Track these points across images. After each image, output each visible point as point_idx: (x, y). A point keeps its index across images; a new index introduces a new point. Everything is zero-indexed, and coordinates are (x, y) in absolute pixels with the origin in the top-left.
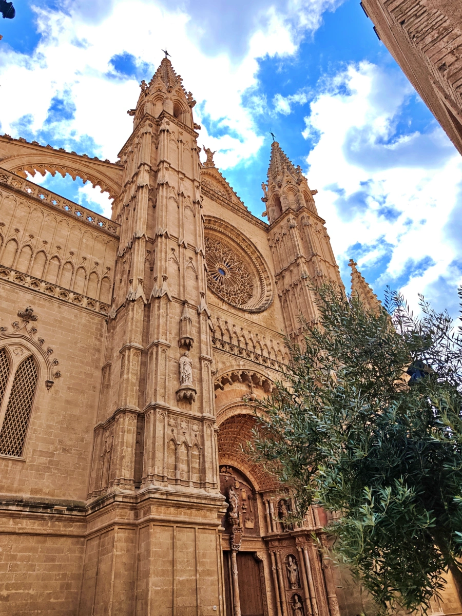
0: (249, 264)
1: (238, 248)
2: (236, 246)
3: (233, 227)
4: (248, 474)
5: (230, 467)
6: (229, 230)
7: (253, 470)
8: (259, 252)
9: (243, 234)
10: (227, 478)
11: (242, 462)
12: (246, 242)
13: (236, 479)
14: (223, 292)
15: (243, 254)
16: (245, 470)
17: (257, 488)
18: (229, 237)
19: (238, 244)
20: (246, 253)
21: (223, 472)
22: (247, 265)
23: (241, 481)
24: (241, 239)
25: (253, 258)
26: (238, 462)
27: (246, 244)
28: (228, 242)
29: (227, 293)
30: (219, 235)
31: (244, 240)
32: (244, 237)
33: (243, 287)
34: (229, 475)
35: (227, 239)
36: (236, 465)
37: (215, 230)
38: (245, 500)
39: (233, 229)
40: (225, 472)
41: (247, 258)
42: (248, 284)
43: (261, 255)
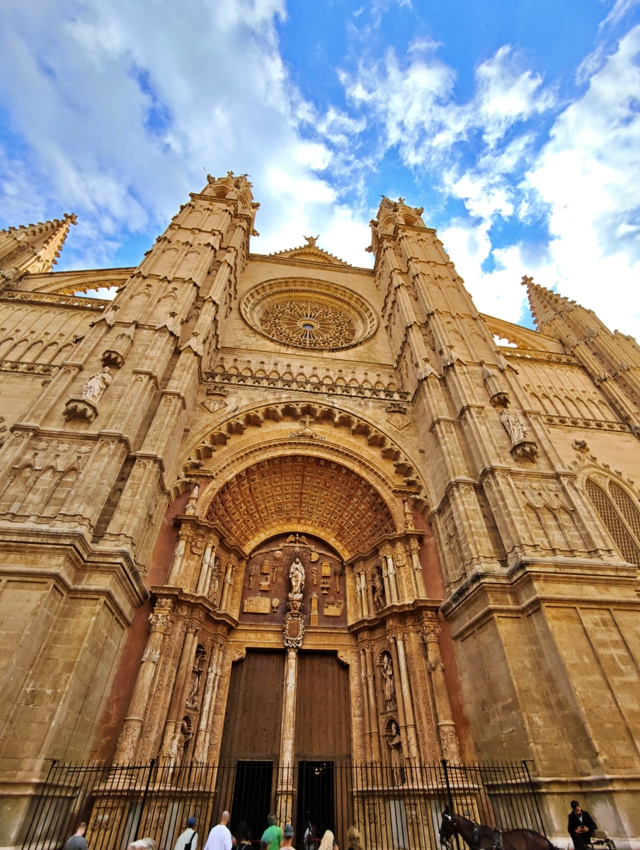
0: (348, 311)
2: (330, 299)
3: (319, 280)
4: (332, 541)
5: (301, 534)
6: (315, 285)
7: (339, 535)
8: (356, 294)
9: (333, 284)
10: (297, 549)
11: (323, 526)
12: (340, 290)
13: (313, 549)
15: (340, 303)
16: (328, 536)
17: (346, 556)
18: (318, 293)
19: (331, 296)
20: (342, 301)
21: (291, 542)
22: (347, 313)
23: (322, 552)
24: (332, 289)
25: (353, 302)
26: (315, 527)
27: (340, 292)
28: (319, 299)
29: (324, 343)
30: (306, 294)
31: (337, 289)
32: (335, 286)
33: (339, 328)
34: (302, 545)
35: (317, 296)
36: (310, 530)
37: (298, 291)
38: (328, 577)
39: (319, 282)
40: (295, 542)
41: (346, 306)
43: (360, 296)
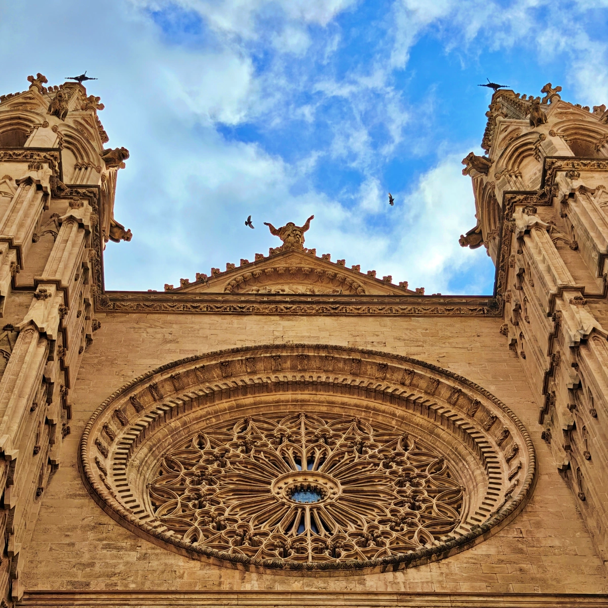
0: (431, 432)
1: (372, 403)
2: (364, 402)
3: (325, 347)
6: (315, 364)
8: (449, 375)
9: (370, 353)
12: (394, 370)
14: (347, 547)
15: (400, 411)
18: (326, 386)
20: (406, 402)
22: (429, 440)
24: (370, 370)
25: (441, 403)
27: (398, 376)
28: (331, 404)
29: (364, 544)
31: (383, 368)
32: (379, 361)
33: (408, 489)
35: (323, 396)
37: (263, 387)
39: (328, 354)
41: (419, 418)
42: (422, 467)
43: (463, 381)
